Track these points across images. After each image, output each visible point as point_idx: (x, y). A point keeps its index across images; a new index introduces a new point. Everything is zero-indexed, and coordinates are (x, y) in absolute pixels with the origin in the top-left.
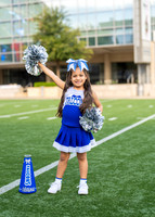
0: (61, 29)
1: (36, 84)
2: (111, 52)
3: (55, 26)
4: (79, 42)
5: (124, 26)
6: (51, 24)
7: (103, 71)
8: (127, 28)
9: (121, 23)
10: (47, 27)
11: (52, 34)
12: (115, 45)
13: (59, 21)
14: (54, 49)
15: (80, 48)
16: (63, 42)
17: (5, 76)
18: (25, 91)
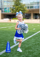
0: (20, 4)
1: (13, 18)
2: (33, 11)
3: (19, 3)
4: (25, 7)
5: (37, 4)
6: (17, 2)
7: (31, 16)
8: (38, 4)
9: (36, 3)
10: (16, 3)
11: (18, 5)
12: (34, 9)
13: (20, 2)
14: (18, 9)
15: (25, 9)
16: (21, 7)
17: (5, 16)
18: (10, 20)
